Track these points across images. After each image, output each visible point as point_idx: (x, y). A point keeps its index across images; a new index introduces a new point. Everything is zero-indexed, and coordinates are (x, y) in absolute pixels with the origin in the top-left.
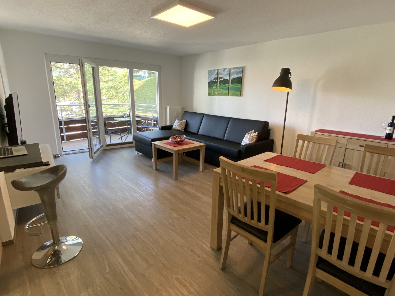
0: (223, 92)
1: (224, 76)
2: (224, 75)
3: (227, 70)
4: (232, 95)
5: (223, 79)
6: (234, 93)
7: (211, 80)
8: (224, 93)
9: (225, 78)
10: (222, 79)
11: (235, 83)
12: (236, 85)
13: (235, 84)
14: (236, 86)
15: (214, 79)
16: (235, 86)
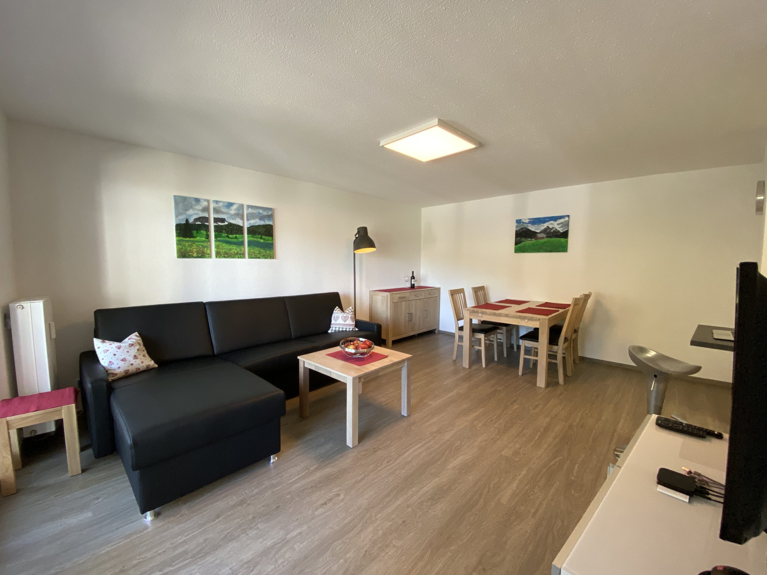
0: (230, 250)
1: (228, 218)
2: (228, 216)
3: (235, 207)
4: (255, 257)
5: (226, 223)
6: (258, 252)
7: (187, 221)
8: (232, 251)
9: (233, 222)
10: (224, 222)
11: (259, 234)
12: (261, 238)
13: (260, 236)
14: (262, 241)
15: (196, 220)
16: (259, 240)
